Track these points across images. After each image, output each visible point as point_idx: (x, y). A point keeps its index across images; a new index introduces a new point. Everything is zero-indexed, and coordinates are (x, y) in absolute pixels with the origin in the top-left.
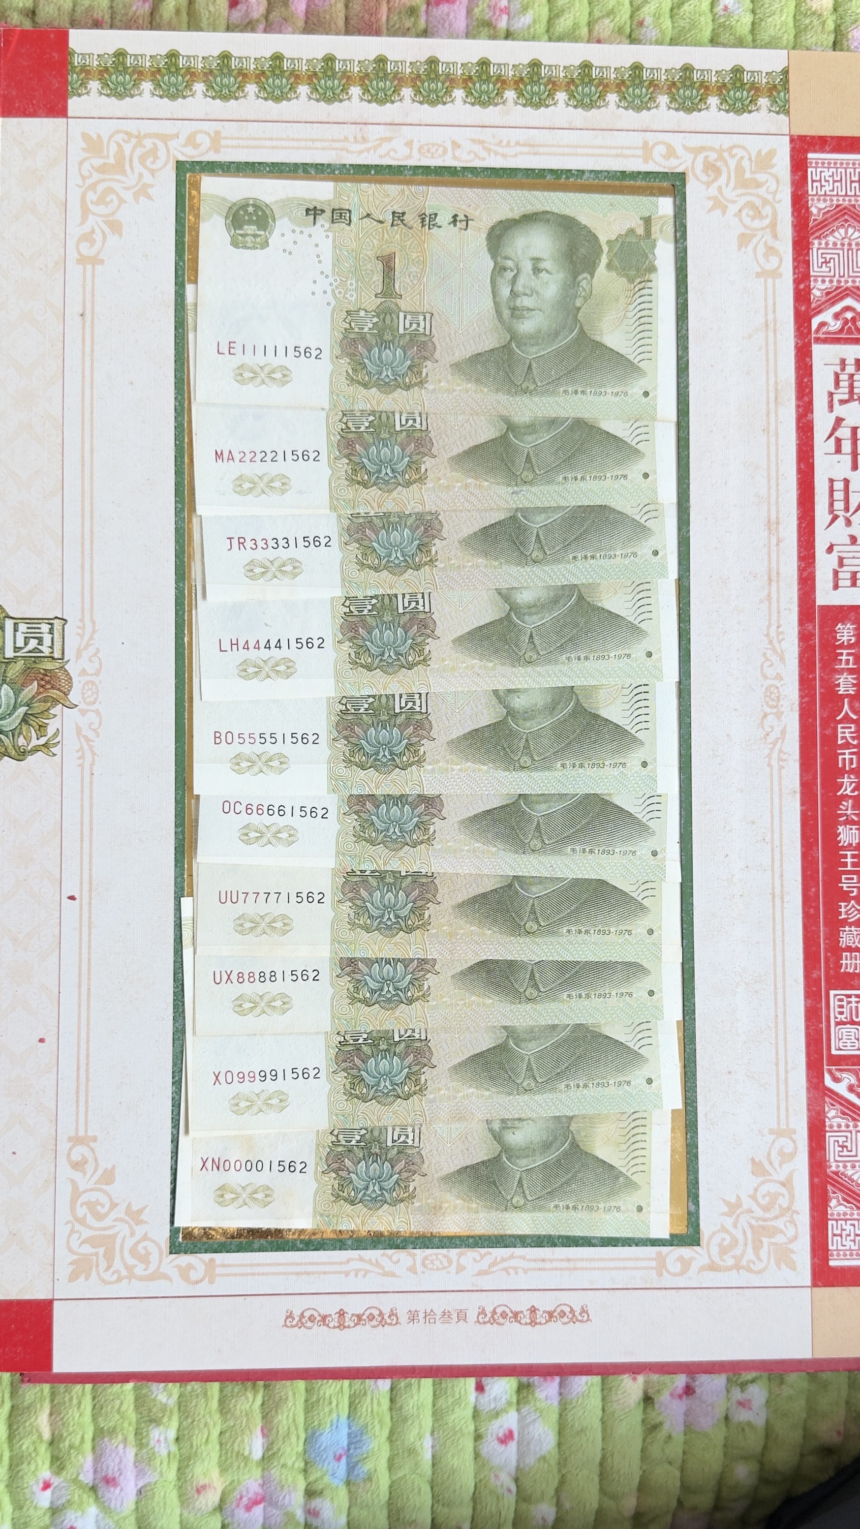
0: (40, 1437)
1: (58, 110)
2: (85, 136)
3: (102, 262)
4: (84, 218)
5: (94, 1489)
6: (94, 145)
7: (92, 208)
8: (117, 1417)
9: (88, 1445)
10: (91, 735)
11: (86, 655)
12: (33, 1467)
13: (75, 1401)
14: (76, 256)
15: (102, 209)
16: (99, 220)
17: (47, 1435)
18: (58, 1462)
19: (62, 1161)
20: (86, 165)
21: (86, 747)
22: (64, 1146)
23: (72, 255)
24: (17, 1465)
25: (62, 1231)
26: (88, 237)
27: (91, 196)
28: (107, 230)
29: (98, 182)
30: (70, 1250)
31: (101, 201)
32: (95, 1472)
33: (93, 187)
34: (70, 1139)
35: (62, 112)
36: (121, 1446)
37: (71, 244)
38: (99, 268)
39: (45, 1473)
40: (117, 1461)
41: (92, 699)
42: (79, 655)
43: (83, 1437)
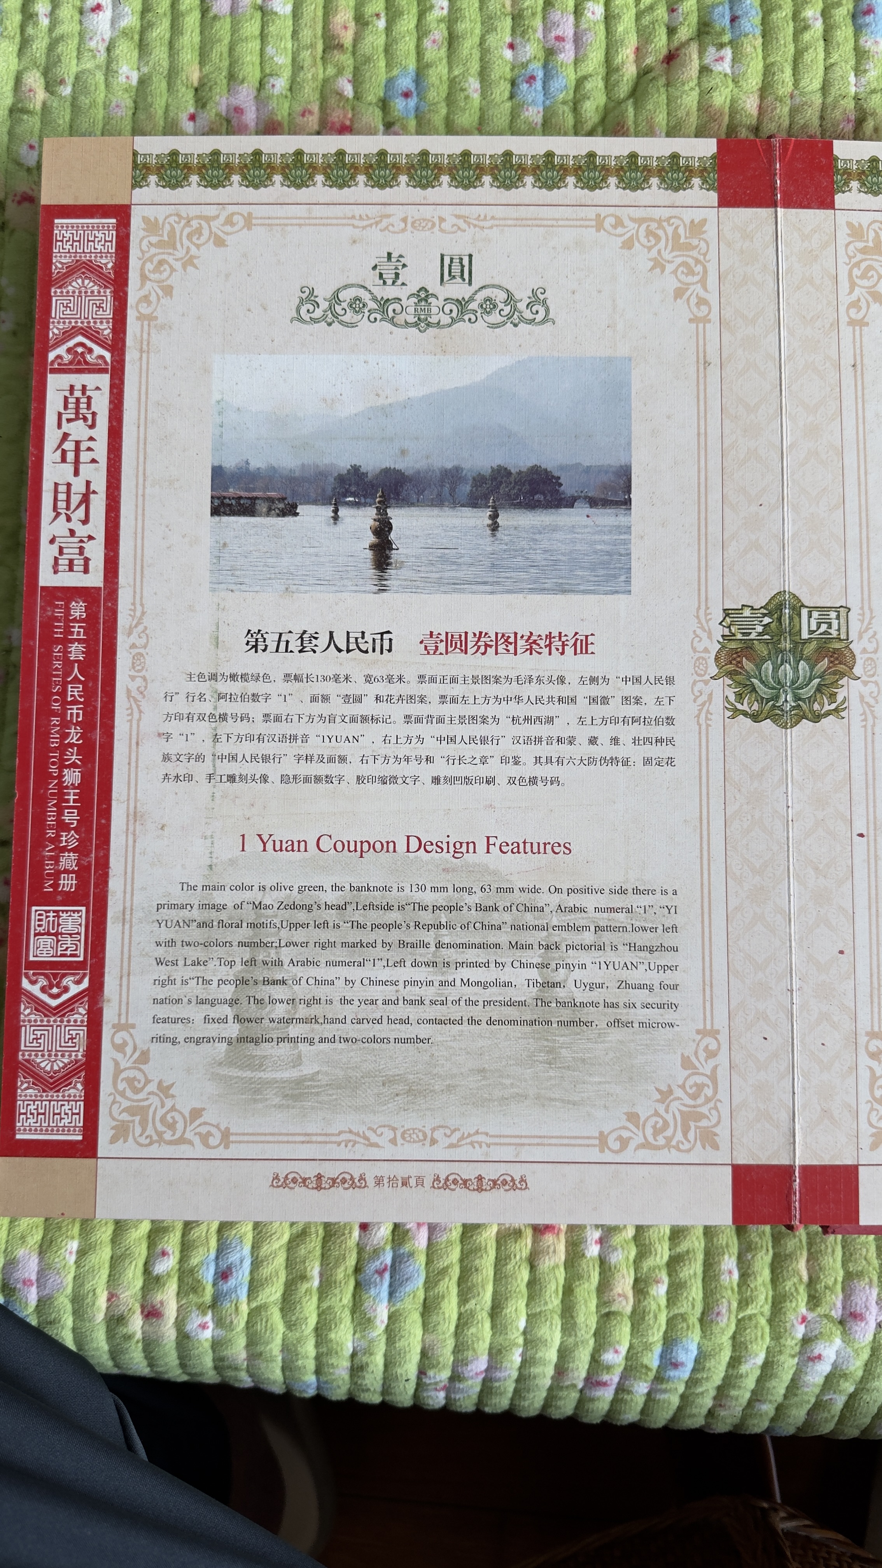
0: (801, 1279)
1: (827, 203)
2: (849, 225)
3: (867, 324)
4: (852, 290)
5: (841, 1322)
6: (856, 232)
7: (858, 281)
8: (864, 1262)
9: (839, 1287)
10: (872, 702)
11: (866, 636)
12: (794, 1304)
13: (830, 1250)
14: (847, 319)
15: (865, 283)
16: (864, 290)
17: (805, 1278)
18: (814, 1301)
19: (862, 1052)
20: (851, 247)
21: (868, 712)
22: (863, 1040)
23: (844, 319)
24: (780, 1302)
25: (864, 1108)
26: (855, 304)
27: (856, 272)
28: (870, 299)
29: (861, 261)
30: (871, 1125)
31: (863, 276)
32: (844, 1308)
33: (857, 265)
34: (867, 1034)
35: (831, 205)
36: (867, 1287)
37: (842, 309)
38: (865, 329)
39: (803, 1310)
40: (864, 1299)
41: (871, 673)
42: (860, 637)
43: (836, 1280)
